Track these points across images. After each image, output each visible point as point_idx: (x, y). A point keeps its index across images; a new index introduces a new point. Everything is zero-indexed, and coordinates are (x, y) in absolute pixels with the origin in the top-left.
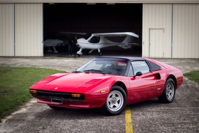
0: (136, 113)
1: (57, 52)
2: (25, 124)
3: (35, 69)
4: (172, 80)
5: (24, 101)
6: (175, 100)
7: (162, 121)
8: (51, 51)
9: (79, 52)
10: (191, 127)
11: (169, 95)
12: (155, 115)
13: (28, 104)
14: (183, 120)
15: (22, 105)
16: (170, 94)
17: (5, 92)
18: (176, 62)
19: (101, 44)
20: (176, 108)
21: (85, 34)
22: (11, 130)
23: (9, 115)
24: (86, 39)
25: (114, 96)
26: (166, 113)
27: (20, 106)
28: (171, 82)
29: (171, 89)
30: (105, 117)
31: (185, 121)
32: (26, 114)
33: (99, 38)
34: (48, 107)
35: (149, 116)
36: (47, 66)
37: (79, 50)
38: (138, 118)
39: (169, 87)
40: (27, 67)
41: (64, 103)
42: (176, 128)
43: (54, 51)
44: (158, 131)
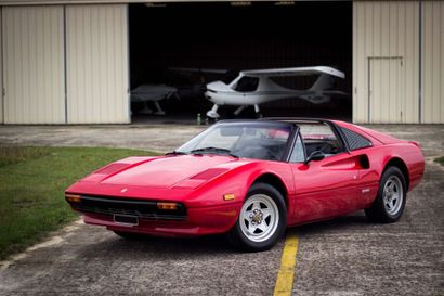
0: (310, 245)
1: (163, 113)
2: (51, 271)
3: (105, 149)
4: (398, 170)
5: (61, 221)
6: (407, 216)
7: (367, 262)
8: (150, 111)
9: (212, 113)
10: (430, 275)
11: (391, 203)
12: (352, 251)
13: (70, 228)
14: (413, 261)
15: (55, 230)
16: (394, 201)
17: (25, 201)
18: (429, 131)
19: (261, 93)
20: (405, 234)
21: (224, 72)
22: (16, 285)
23: (20, 252)
24: (228, 82)
25: (256, 207)
26: (379, 244)
27: (51, 233)
28: (396, 173)
29: (395, 190)
30: (236, 256)
31: (417, 264)
32: (58, 250)
33: (257, 80)
34: (113, 234)
35: (337, 251)
36: (134, 143)
37: (211, 109)
38: (312, 257)
39: (392, 187)
40: (89, 146)
41: (142, 224)
42: (393, 279)
43: (157, 110)
44: (350, 285)
